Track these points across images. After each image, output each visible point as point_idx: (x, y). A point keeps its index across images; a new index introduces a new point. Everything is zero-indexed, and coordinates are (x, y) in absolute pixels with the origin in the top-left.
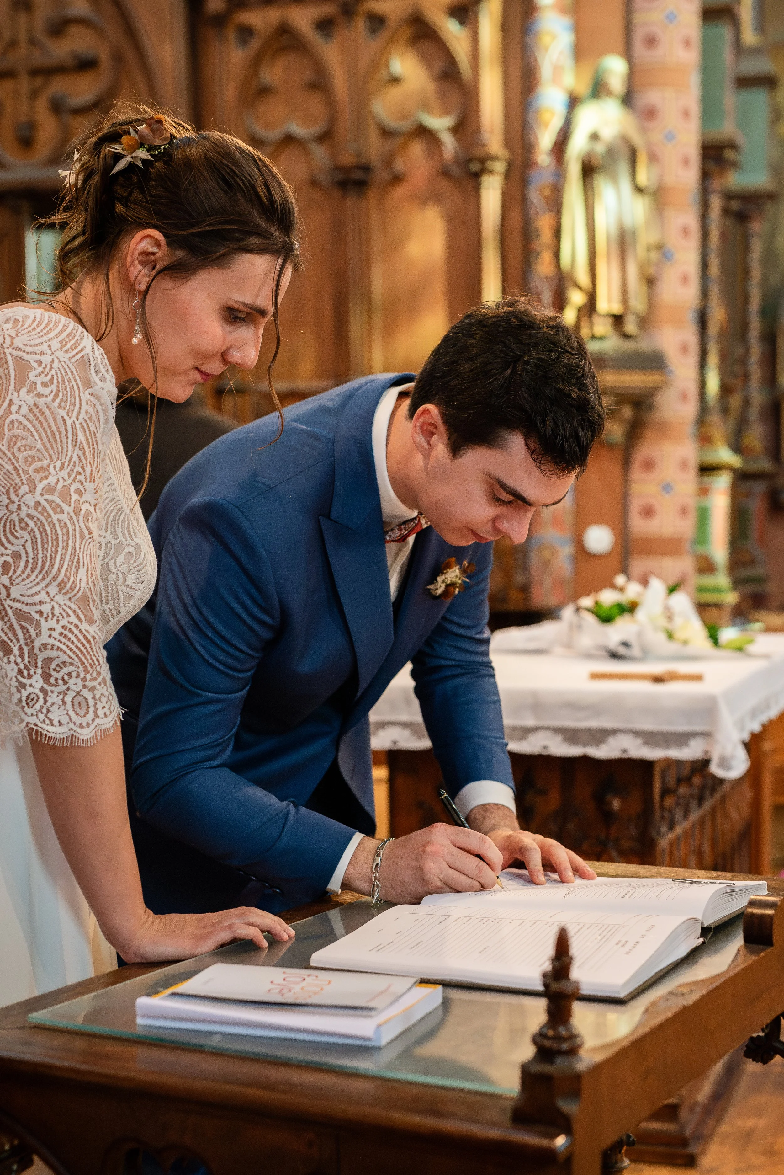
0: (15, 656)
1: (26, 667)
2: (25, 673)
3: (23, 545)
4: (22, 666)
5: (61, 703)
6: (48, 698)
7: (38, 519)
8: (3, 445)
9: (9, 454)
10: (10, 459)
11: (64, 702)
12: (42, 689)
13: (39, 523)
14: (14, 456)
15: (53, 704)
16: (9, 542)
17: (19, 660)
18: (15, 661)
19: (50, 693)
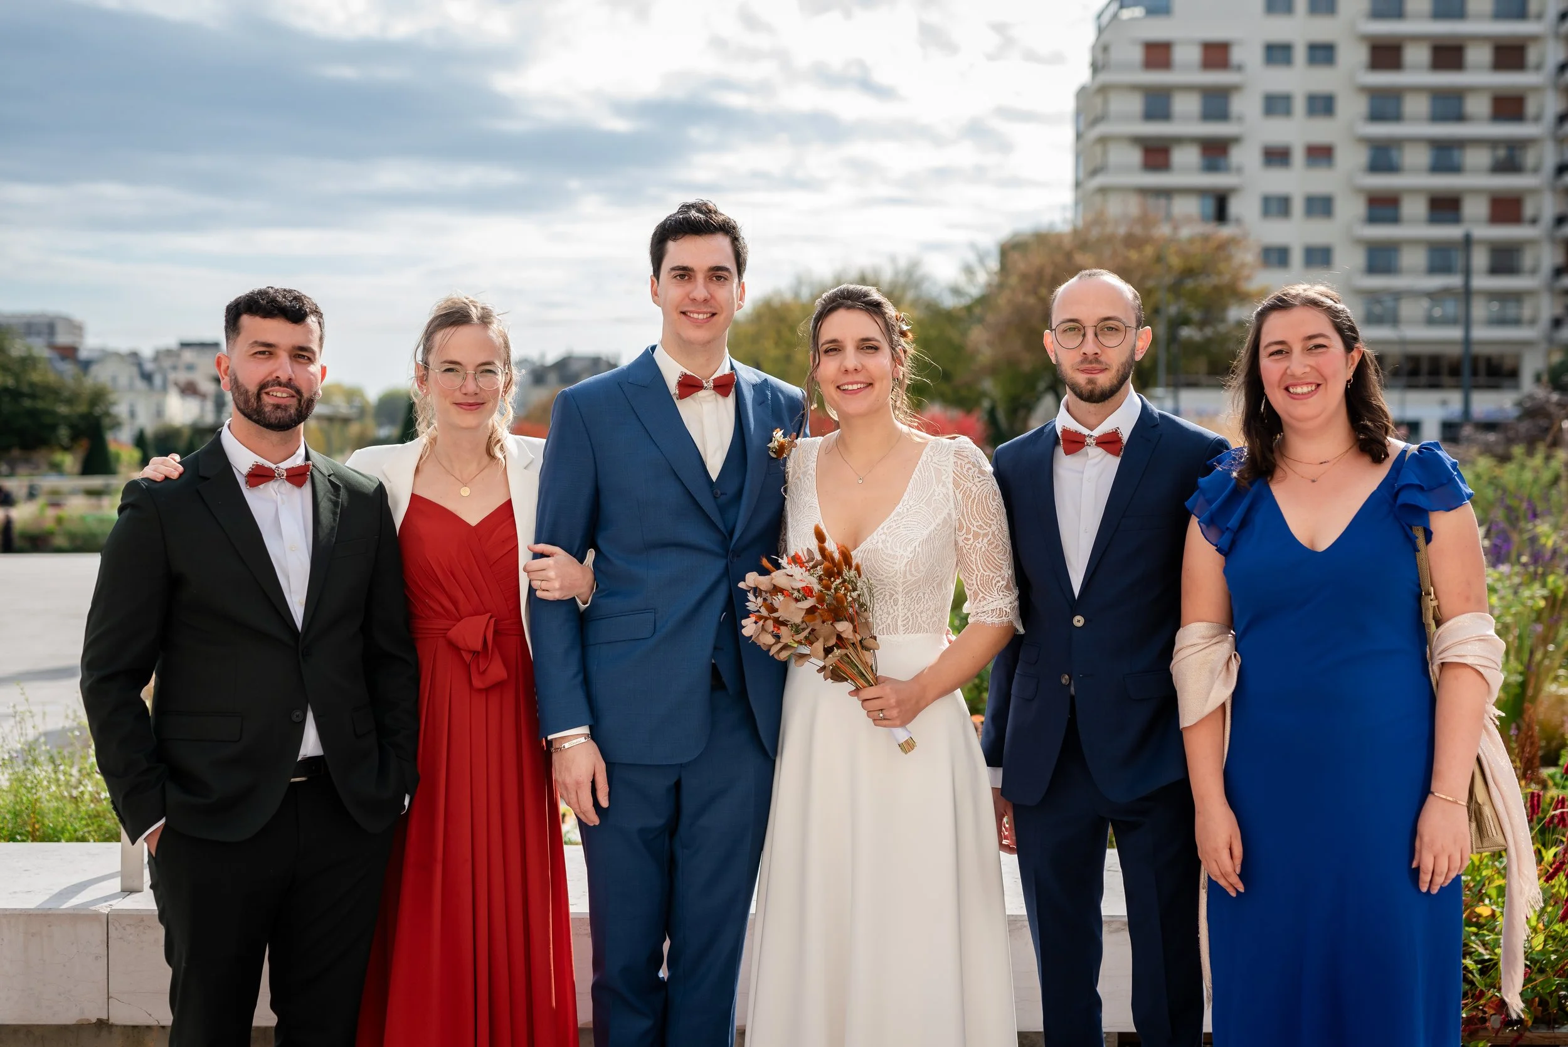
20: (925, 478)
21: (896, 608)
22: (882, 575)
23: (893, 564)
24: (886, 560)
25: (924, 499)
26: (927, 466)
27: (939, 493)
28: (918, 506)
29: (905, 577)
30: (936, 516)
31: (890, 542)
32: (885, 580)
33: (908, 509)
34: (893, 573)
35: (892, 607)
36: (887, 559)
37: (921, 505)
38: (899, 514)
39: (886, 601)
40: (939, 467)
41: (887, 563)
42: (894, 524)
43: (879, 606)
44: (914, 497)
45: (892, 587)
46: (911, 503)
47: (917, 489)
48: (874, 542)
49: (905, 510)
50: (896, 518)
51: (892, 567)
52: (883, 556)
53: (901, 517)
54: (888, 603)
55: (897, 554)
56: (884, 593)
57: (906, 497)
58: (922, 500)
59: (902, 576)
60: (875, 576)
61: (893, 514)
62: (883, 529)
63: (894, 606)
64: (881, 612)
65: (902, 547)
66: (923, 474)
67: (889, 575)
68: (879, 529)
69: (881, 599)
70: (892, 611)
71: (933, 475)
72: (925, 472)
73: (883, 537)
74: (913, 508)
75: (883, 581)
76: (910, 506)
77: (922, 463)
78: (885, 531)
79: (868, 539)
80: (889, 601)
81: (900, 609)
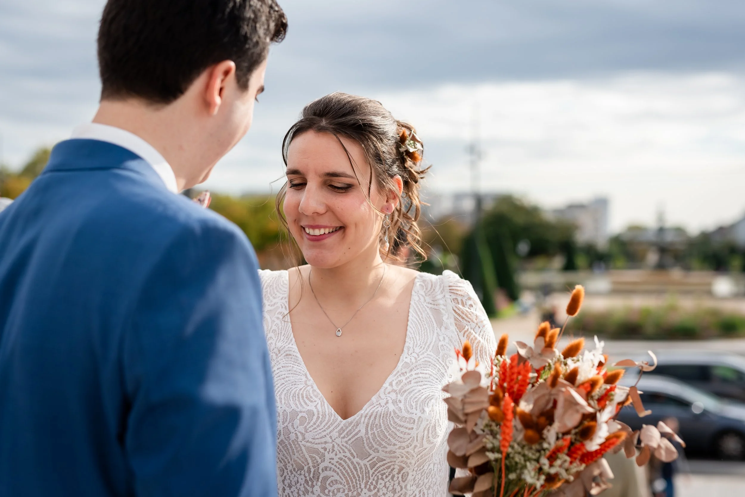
20: (424, 321)
21: (403, 485)
22: (395, 445)
23: (410, 429)
24: (400, 426)
25: (430, 344)
26: (422, 306)
27: (444, 338)
28: (425, 354)
29: (422, 445)
30: (446, 365)
31: (403, 401)
32: (397, 451)
33: (415, 358)
34: (409, 441)
35: (399, 483)
36: (402, 423)
37: (428, 352)
38: (407, 364)
39: (393, 476)
40: (435, 307)
41: (402, 429)
42: (403, 378)
43: (383, 482)
44: (419, 342)
45: (404, 459)
46: (417, 350)
47: (419, 333)
48: (383, 402)
49: (413, 360)
50: (403, 371)
51: (409, 434)
52: (396, 420)
53: (410, 369)
54: (395, 479)
55: (414, 416)
56: (392, 467)
57: (409, 343)
58: (429, 347)
59: (419, 445)
60: (385, 447)
61: (400, 365)
62: (391, 384)
63: (401, 482)
64: (385, 490)
65: (418, 408)
66: (420, 316)
67: (404, 445)
68: (386, 385)
69: (387, 474)
70: (398, 489)
71: (432, 316)
72: (421, 314)
73: (393, 396)
74: (421, 357)
75: (395, 452)
76: (418, 355)
77: (415, 303)
78: (395, 387)
79: (374, 399)
80: (396, 476)
81: (408, 487)
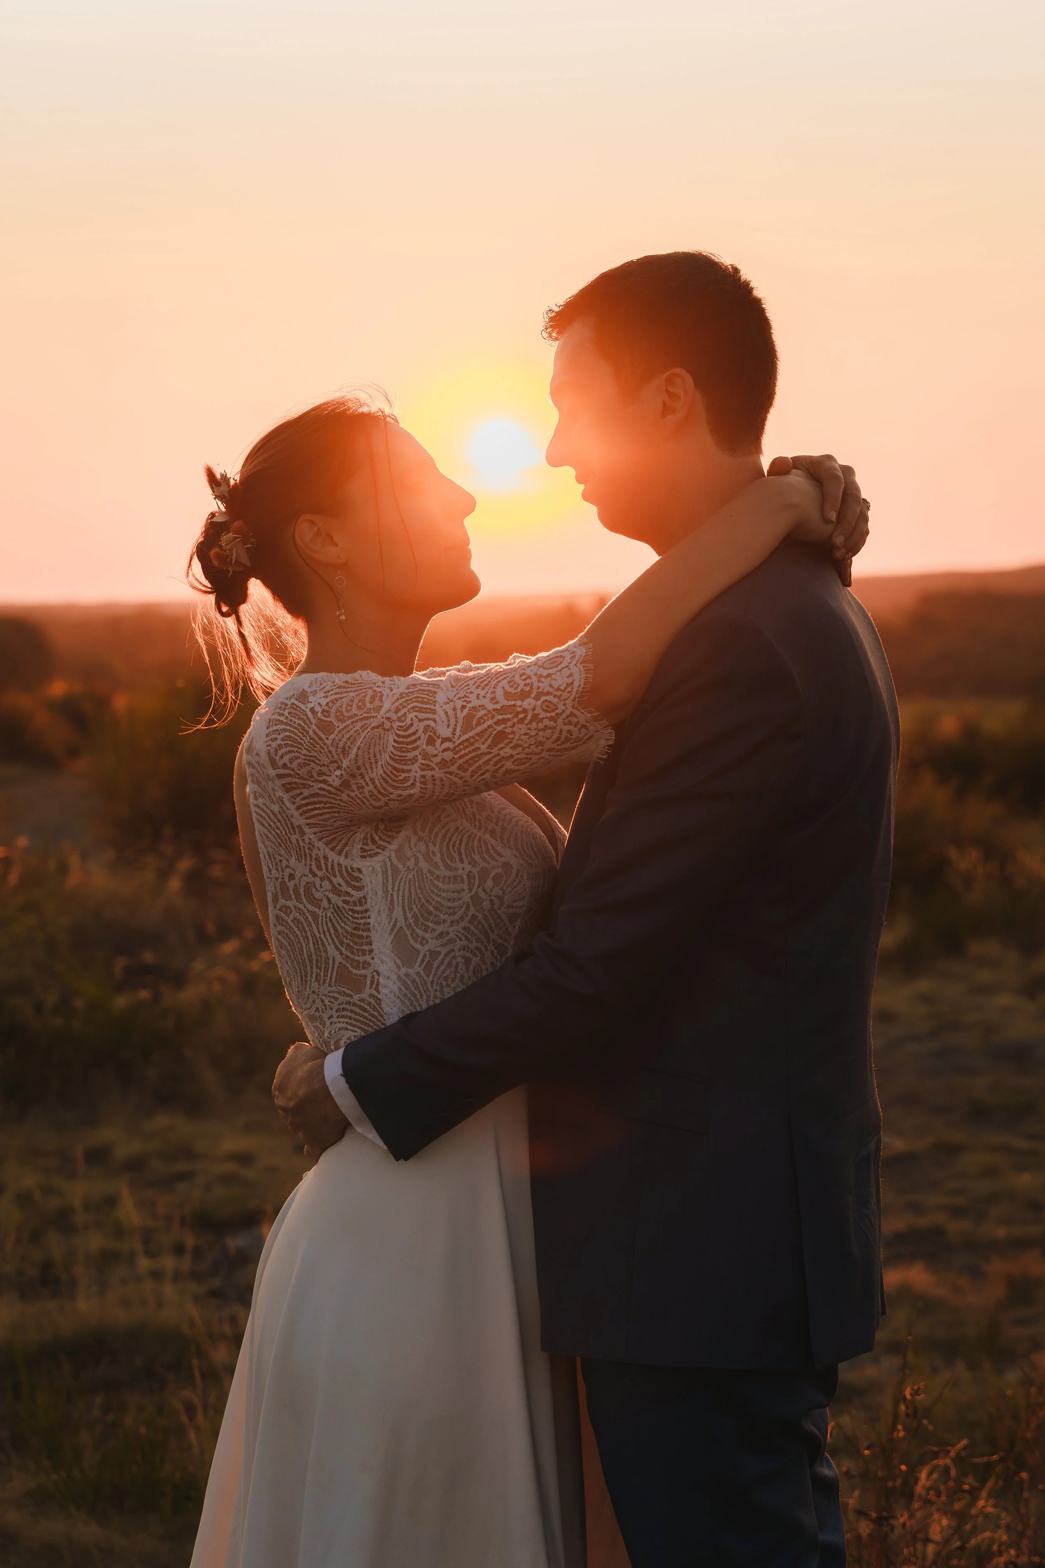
0: (506, 728)
1: (516, 716)
2: (521, 716)
3: (420, 720)
4: (515, 720)
5: (549, 679)
6: (545, 691)
7: (401, 704)
8: (338, 727)
9: (348, 722)
10: (352, 723)
11: (549, 675)
12: (537, 698)
13: (405, 704)
14: (351, 717)
15: (551, 686)
16: (414, 734)
17: (510, 724)
18: (511, 727)
19: (540, 690)
